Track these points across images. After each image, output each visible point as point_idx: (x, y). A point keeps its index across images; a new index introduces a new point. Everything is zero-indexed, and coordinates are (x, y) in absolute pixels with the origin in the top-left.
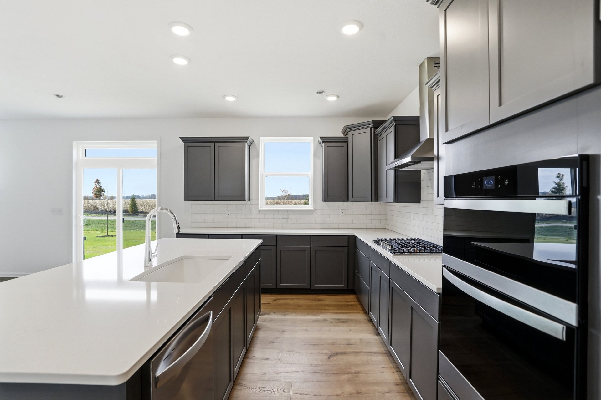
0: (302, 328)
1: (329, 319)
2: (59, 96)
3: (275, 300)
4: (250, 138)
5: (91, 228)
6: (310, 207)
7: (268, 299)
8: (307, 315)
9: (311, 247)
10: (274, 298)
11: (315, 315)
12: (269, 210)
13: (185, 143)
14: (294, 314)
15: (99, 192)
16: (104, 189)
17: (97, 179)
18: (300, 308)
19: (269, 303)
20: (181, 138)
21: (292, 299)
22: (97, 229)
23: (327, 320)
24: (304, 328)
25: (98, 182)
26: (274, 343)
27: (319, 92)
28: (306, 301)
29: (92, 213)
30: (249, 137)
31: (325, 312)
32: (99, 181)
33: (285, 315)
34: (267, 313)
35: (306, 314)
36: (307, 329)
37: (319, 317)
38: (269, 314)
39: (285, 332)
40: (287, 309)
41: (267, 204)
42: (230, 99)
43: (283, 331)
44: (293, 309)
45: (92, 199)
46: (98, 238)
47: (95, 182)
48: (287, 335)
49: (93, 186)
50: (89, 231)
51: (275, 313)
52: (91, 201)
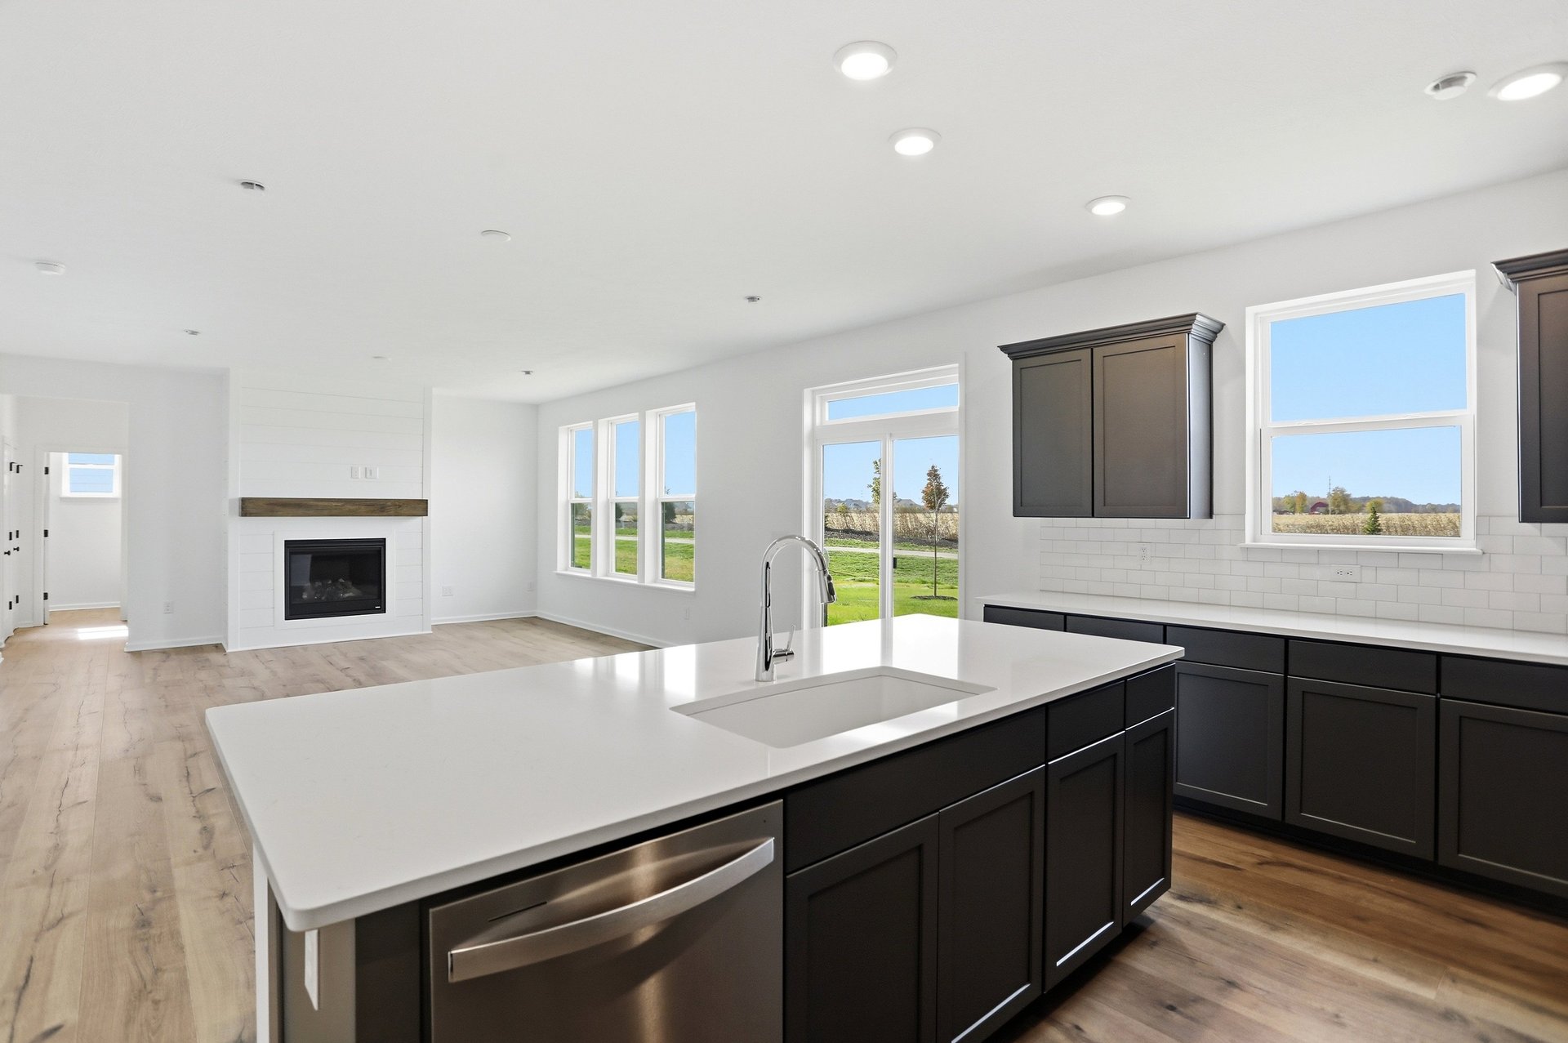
0: (1317, 1005)
1: (1477, 1018)
2: (752, 299)
3: (1268, 863)
4: (1198, 318)
5: (913, 578)
6: (1466, 543)
7: (1243, 852)
8: (1375, 960)
9: (1437, 701)
10: (1267, 854)
11: (1411, 977)
12: (1282, 550)
13: (1014, 359)
14: (1315, 938)
15: (936, 496)
16: (945, 489)
17: (933, 467)
18: (1355, 923)
19: (1239, 869)
20: (1004, 348)
21: (1341, 880)
22: (926, 579)
23: (1464, 1020)
24: (1330, 1008)
25: (934, 474)
26: (1172, 1013)
27: (1443, 82)
28: (1403, 906)
29: (921, 544)
30: (1195, 315)
31: (1472, 983)
32: (936, 471)
33: (1274, 928)
34: (1212, 898)
35: (1371, 957)
36: (1337, 1016)
37: (1426, 993)
38: (1216, 903)
39: (1236, 991)
40: (1297, 909)
41: (1276, 529)
42: (1108, 209)
43: (1231, 984)
44: (1320, 917)
45: (922, 511)
46: (916, 601)
47: (929, 475)
48: (1237, 1004)
49: (924, 482)
50: (908, 584)
51: (1240, 907)
52: (920, 516)
